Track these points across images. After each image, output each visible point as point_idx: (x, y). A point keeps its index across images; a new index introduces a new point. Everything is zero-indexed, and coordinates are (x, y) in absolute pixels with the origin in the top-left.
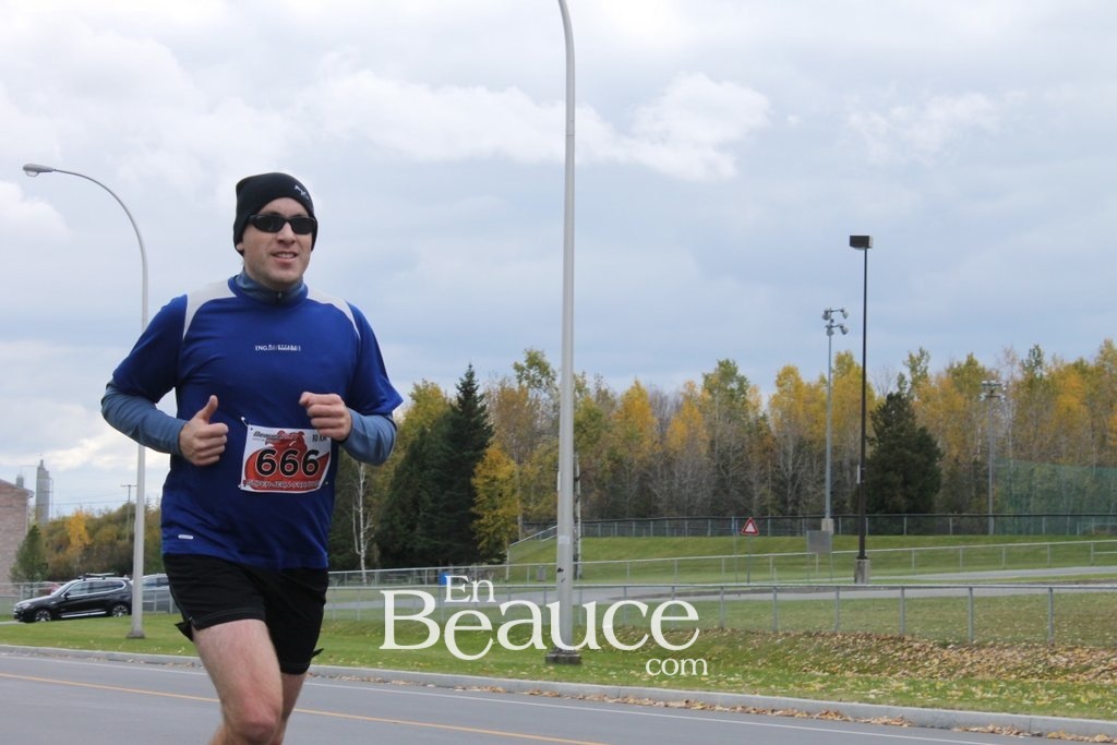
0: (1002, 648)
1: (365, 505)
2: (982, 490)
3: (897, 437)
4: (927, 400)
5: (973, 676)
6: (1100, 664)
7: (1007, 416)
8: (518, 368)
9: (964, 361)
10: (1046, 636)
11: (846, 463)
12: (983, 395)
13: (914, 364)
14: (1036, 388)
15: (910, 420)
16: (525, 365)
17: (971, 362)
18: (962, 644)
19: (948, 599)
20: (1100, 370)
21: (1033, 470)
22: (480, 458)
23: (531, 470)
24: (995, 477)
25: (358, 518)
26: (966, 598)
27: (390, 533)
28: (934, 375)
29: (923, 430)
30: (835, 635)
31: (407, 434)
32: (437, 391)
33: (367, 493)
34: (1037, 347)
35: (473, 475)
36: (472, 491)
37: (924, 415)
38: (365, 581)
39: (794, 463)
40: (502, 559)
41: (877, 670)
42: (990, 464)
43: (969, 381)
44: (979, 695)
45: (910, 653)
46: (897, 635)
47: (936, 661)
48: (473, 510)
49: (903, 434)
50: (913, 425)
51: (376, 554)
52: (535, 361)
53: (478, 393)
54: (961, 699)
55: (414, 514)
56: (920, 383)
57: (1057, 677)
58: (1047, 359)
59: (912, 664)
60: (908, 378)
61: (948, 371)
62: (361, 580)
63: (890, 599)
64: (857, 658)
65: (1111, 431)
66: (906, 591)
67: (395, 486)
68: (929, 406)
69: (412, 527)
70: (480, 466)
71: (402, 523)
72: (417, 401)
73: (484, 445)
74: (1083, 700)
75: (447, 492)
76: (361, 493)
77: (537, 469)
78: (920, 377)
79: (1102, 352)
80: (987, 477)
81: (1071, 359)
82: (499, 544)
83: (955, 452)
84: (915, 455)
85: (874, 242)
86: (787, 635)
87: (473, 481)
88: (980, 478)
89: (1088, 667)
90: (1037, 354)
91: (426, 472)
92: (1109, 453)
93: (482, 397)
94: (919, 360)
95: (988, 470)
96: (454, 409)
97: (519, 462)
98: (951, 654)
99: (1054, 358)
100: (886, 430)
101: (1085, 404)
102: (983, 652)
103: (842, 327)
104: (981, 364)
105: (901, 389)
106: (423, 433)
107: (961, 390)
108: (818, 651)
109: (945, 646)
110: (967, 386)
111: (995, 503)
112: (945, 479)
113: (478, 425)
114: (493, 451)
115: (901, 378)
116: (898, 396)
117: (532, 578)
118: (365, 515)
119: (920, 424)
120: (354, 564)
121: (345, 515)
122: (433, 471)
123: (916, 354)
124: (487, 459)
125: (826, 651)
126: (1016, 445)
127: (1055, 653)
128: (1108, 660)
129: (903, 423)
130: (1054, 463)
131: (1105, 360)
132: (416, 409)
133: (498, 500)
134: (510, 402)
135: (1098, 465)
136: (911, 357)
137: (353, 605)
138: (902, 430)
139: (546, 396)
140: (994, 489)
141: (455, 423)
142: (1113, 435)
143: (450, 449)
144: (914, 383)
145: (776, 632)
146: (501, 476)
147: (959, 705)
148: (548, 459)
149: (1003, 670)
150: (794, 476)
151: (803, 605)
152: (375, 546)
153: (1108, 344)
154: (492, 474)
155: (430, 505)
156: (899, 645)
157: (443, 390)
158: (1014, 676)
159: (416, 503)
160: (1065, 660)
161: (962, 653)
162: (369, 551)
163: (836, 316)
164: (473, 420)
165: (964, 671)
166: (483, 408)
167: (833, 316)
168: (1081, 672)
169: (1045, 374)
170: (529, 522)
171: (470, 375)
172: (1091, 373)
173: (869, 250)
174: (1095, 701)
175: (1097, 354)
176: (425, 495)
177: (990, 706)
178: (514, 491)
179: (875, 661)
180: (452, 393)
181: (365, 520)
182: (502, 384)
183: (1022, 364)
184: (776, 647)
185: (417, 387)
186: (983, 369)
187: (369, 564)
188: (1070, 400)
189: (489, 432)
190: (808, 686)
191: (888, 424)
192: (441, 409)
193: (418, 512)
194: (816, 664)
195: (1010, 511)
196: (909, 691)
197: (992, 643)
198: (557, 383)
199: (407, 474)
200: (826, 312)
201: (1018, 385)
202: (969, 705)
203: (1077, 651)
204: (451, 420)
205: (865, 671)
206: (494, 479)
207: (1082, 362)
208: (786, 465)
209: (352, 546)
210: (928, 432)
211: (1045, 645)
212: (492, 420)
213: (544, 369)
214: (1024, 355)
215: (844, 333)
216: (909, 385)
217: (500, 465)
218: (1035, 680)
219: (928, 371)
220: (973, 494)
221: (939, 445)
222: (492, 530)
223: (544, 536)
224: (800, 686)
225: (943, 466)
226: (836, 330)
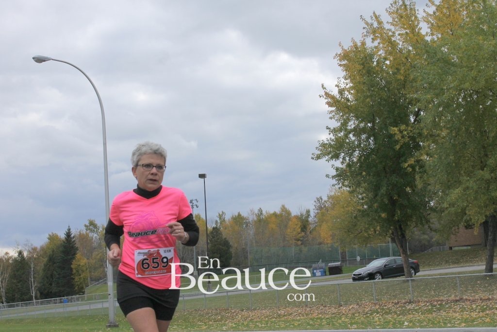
0: (262, 310)
1: (34, 278)
2: (246, 258)
3: (217, 242)
4: (226, 228)
5: (253, 320)
6: (295, 312)
7: (252, 232)
8: (86, 226)
9: (237, 214)
10: (276, 304)
11: (200, 252)
12: (244, 226)
13: (220, 216)
14: (262, 221)
15: (221, 236)
16: (88, 225)
17: (239, 215)
18: (248, 309)
19: (241, 294)
20: (281, 215)
21: (262, 250)
22: (74, 258)
23: (93, 261)
24: (250, 253)
25: (31, 283)
26: (249, 294)
27: (43, 287)
28: (228, 220)
29: (225, 239)
30: (205, 310)
31: (47, 252)
32: (57, 236)
33: (34, 274)
34: (260, 208)
35: (72, 264)
36: (71, 269)
37: (225, 234)
38: (35, 304)
39: (182, 253)
40: (84, 293)
41: (221, 320)
42: (248, 249)
43: (239, 221)
44: (260, 325)
45: (231, 314)
46: (226, 308)
47: (240, 316)
48: (72, 277)
49: (219, 240)
50: (222, 237)
51: (39, 295)
52: (92, 223)
53: (72, 236)
54: (255, 327)
55: (51, 279)
56: (223, 223)
57: (281, 318)
58: (264, 212)
59: (232, 318)
60: (219, 221)
61: (232, 218)
62: (33, 304)
63: (222, 296)
64: (213, 317)
65: (287, 235)
66: (228, 293)
67: (44, 270)
68: (226, 230)
69: (51, 284)
70: (74, 261)
71: (47, 283)
72: (50, 240)
73: (75, 254)
74: (295, 324)
75: (63, 271)
76: (32, 274)
77: (94, 262)
78: (223, 221)
79: (281, 209)
80: (247, 253)
81: (272, 212)
82: (82, 288)
83: (236, 245)
84: (223, 248)
85: (207, 176)
86: (188, 311)
87: (72, 266)
88: (245, 254)
89: (291, 314)
90: (260, 210)
91: (55, 264)
92: (287, 242)
93: (74, 237)
94: (222, 215)
95: (247, 251)
96: (64, 242)
97: (88, 259)
98: (245, 313)
99: (266, 212)
100: (213, 239)
101: (278, 226)
102: (256, 311)
103: (196, 205)
104: (242, 215)
105: (216, 225)
106: (53, 251)
107: (237, 224)
108: (199, 316)
109: (243, 310)
110: (239, 223)
111: (250, 262)
112: (233, 255)
113: (72, 247)
114: (78, 256)
115: (217, 221)
116: (216, 228)
117: (95, 299)
118: (34, 282)
119: (224, 237)
120: (31, 299)
121: (26, 282)
122: (58, 264)
123: (221, 213)
124: (76, 259)
125: (202, 316)
126: (256, 242)
127: (280, 310)
128: (297, 311)
129: (218, 237)
130: (269, 247)
131: (283, 211)
132: (50, 243)
133: (80, 272)
134: (83, 238)
135: (283, 247)
136: (219, 214)
137: (33, 313)
138: (218, 239)
139: (95, 235)
140: (250, 257)
141: (65, 247)
142: (287, 236)
143: (63, 256)
144: (221, 223)
145: (184, 310)
146: (81, 264)
147: (255, 329)
148: (98, 257)
149: (263, 317)
150: (183, 257)
151: (192, 300)
152: (38, 292)
153: (283, 206)
154: (78, 263)
155: (57, 276)
156: (227, 311)
157: (59, 235)
158: (267, 319)
159: (52, 276)
160: (283, 312)
161: (248, 312)
162: (36, 294)
163: (195, 202)
164: (71, 245)
165: (250, 319)
166: (75, 241)
167: (193, 202)
168: (289, 316)
169: (264, 217)
170: (92, 280)
171: (69, 230)
172: (279, 216)
173: (205, 179)
174: (299, 324)
175: (280, 210)
176: (55, 273)
177: (265, 329)
178: (87, 269)
179: (219, 318)
180: (62, 236)
181: (34, 283)
182: (80, 232)
183: (256, 215)
184: (185, 316)
185: (50, 235)
186: (243, 217)
187: (36, 298)
188: (273, 226)
189: (77, 249)
190: (201, 327)
191: (213, 237)
192: (59, 242)
193: (53, 279)
194: (199, 320)
195: (255, 264)
196: (236, 327)
197: (258, 308)
198: (99, 231)
199: (48, 266)
200: (191, 201)
201: (255, 222)
202: (258, 329)
203: (287, 309)
204: (63, 246)
205: (216, 321)
206: (79, 265)
207: (275, 212)
208: (179, 253)
209: (30, 292)
210: (227, 239)
211: (276, 307)
212: (78, 245)
213: (95, 226)
214: (256, 212)
215: (197, 207)
216: (219, 224)
217: (81, 260)
218: (274, 319)
219: (225, 219)
220: (243, 259)
221: (231, 244)
222: (79, 283)
223: (98, 284)
224: (198, 327)
225: (232, 250)
226: (195, 207)
